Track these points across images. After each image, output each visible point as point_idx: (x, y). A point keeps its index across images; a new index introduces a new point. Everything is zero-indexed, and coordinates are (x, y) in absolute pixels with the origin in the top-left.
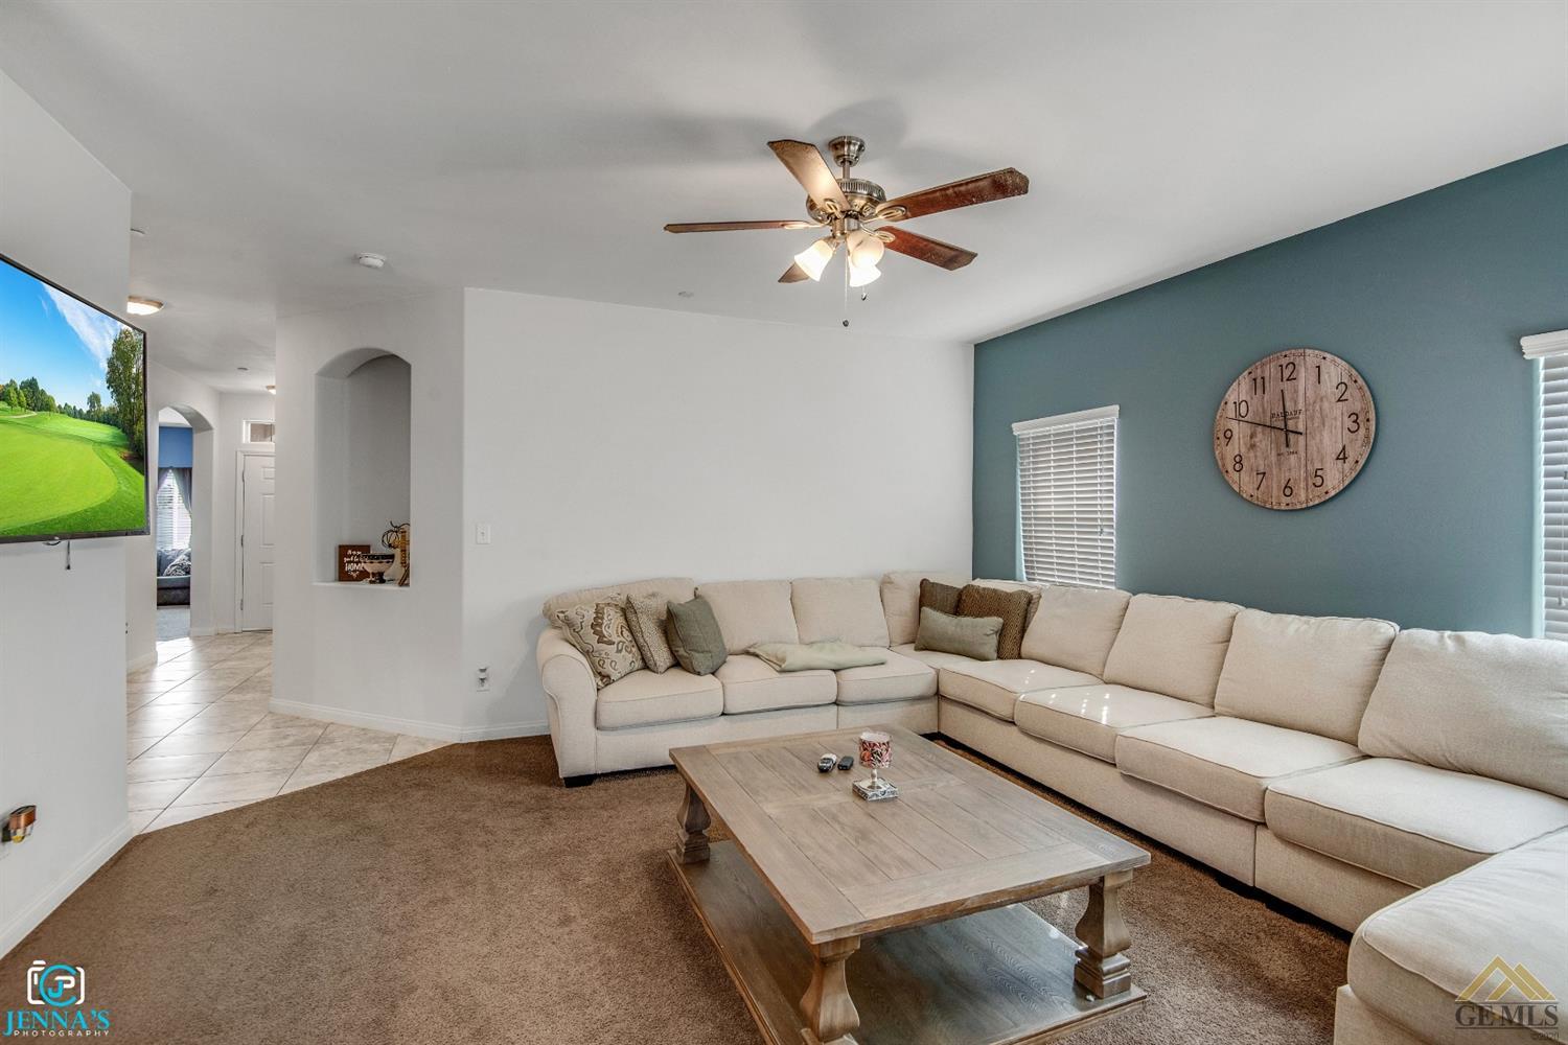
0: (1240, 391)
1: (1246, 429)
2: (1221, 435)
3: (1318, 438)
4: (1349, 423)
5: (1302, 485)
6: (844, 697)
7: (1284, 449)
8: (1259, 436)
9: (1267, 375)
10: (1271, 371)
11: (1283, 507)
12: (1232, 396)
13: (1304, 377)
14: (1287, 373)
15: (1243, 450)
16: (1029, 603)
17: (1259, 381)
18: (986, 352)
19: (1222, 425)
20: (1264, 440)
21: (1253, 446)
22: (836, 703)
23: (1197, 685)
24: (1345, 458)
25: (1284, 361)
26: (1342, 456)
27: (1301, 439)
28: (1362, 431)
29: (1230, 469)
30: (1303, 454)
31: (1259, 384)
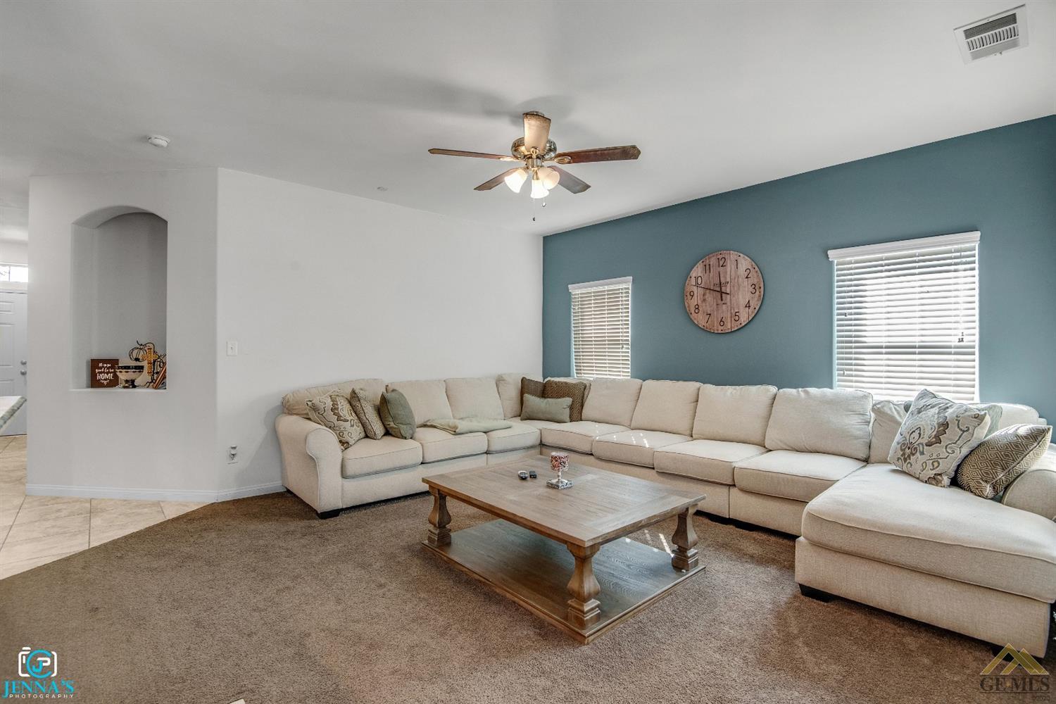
0: (697, 271)
1: (701, 291)
2: (688, 294)
3: (736, 296)
4: (751, 289)
5: (729, 319)
6: (493, 448)
7: (720, 302)
8: (708, 295)
9: (711, 263)
10: (713, 261)
11: (720, 332)
12: (693, 274)
13: (730, 266)
14: (721, 263)
15: (699, 302)
16: (585, 389)
17: (707, 267)
18: (549, 241)
19: (688, 289)
20: (709, 297)
21: (704, 300)
22: (487, 453)
23: (684, 425)
24: (749, 307)
25: (720, 257)
26: (748, 306)
27: (728, 296)
28: (758, 292)
29: (693, 312)
30: (729, 304)
31: (707, 268)
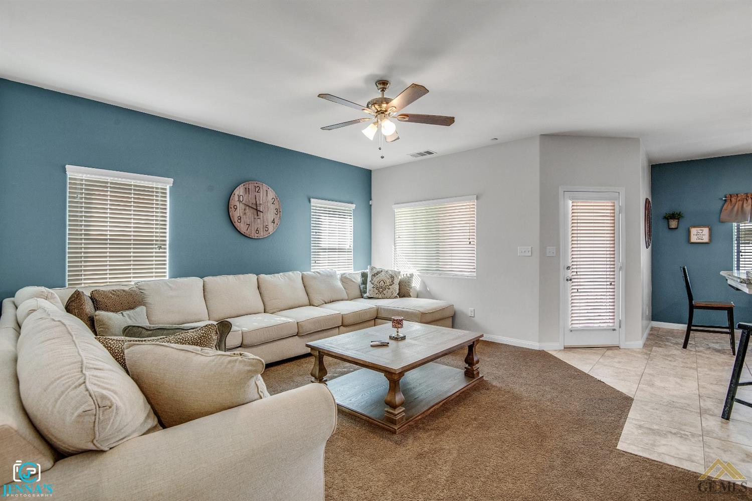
0: (240, 191)
1: (243, 207)
2: (232, 207)
3: (266, 215)
4: (275, 211)
5: (262, 230)
7: (256, 217)
8: (247, 211)
9: (250, 188)
10: (251, 187)
11: (256, 237)
12: (237, 192)
13: (262, 194)
14: (257, 189)
15: (241, 215)
17: (247, 189)
19: (232, 203)
20: (249, 212)
21: (245, 214)
24: (274, 223)
25: (256, 185)
26: (273, 222)
27: (261, 213)
28: (278, 215)
29: (236, 221)
30: (262, 219)
31: (247, 191)
